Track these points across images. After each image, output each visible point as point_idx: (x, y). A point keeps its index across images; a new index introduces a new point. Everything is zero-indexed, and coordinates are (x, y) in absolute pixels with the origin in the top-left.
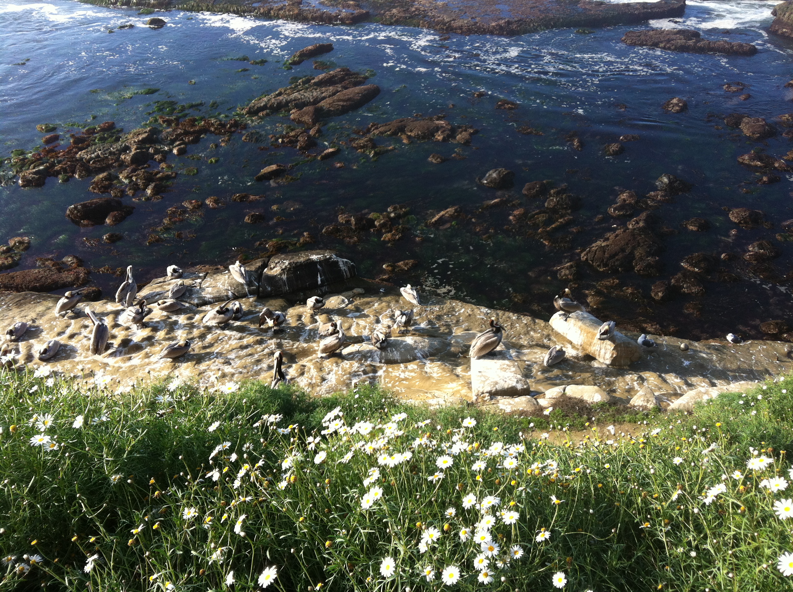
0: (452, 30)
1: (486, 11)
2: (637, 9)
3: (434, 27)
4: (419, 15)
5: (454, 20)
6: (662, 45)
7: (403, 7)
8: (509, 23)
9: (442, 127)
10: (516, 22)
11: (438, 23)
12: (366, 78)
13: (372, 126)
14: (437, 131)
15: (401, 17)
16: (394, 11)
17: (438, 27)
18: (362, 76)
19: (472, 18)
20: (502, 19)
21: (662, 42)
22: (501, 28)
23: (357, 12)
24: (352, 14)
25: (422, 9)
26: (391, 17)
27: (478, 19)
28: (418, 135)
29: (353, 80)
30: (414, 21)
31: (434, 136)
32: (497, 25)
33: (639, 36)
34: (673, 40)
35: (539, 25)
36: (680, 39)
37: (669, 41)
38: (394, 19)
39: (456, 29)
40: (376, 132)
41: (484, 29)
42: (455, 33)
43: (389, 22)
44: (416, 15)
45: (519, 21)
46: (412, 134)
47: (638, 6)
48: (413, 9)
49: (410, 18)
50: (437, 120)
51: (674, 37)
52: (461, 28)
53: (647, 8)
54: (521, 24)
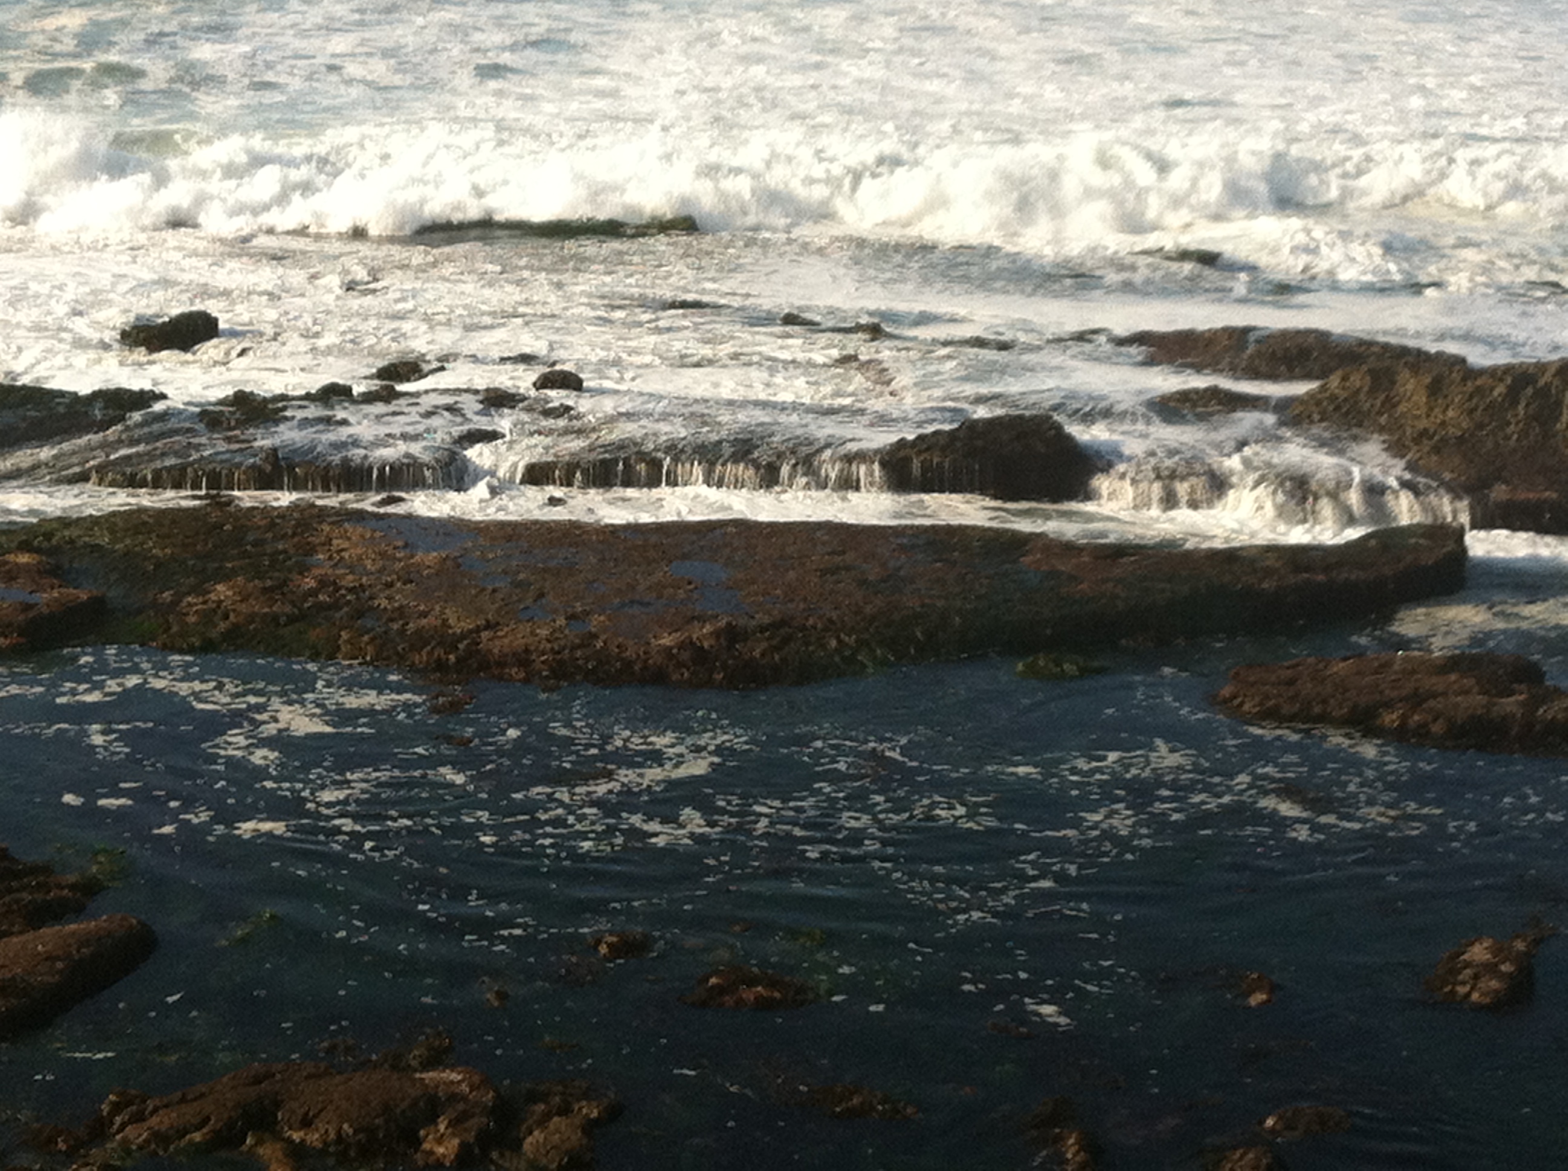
0: (485, 665)
1: (632, 587)
2: (1268, 572)
3: (401, 657)
4: (335, 606)
5: (488, 626)
6: (1390, 719)
7: (260, 575)
8: (732, 635)
9: (454, 1097)
10: (762, 629)
11: (420, 640)
12: (90, 889)
13: (117, 1108)
14: (433, 1120)
15: (251, 618)
16: (222, 591)
17: (420, 658)
18: (72, 878)
19: (571, 617)
20: (702, 619)
21: (1389, 705)
22: (700, 656)
23: (47, 597)
24: (27, 607)
25: (349, 580)
26: (208, 617)
27: (596, 621)
28: (340, 1138)
29: (26, 896)
30: (314, 635)
31: (417, 1142)
32: (681, 646)
33: (1291, 682)
34: (1435, 696)
35: (861, 643)
36: (1466, 692)
37: (1416, 700)
38: (223, 626)
39: (501, 664)
40: (136, 1134)
41: (628, 664)
42: (500, 678)
43: (196, 641)
44: (321, 607)
45: (775, 626)
46: (314, 1138)
47: (1270, 562)
48: (310, 583)
49: (292, 620)
50: (429, 1064)
51: (1437, 683)
52: (523, 659)
53: (1307, 570)
54: (787, 640)
